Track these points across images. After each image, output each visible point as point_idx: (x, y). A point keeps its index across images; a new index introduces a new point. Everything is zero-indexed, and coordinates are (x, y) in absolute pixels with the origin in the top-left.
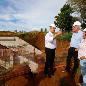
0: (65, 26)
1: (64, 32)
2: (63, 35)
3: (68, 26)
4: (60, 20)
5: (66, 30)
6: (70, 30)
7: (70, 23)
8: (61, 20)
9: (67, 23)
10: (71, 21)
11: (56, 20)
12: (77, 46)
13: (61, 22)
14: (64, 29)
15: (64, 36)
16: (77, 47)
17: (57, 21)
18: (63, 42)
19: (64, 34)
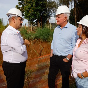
0: (35, 15)
1: (35, 25)
2: (33, 30)
3: (40, 15)
4: (27, 5)
5: (38, 22)
6: (45, 22)
7: (44, 10)
8: (29, 6)
9: (39, 10)
10: (45, 7)
11: (20, 4)
12: (67, 52)
13: (30, 8)
14: (35, 20)
15: (36, 33)
16: (67, 55)
17: (21, 6)
18: (34, 43)
19: (35, 29)
